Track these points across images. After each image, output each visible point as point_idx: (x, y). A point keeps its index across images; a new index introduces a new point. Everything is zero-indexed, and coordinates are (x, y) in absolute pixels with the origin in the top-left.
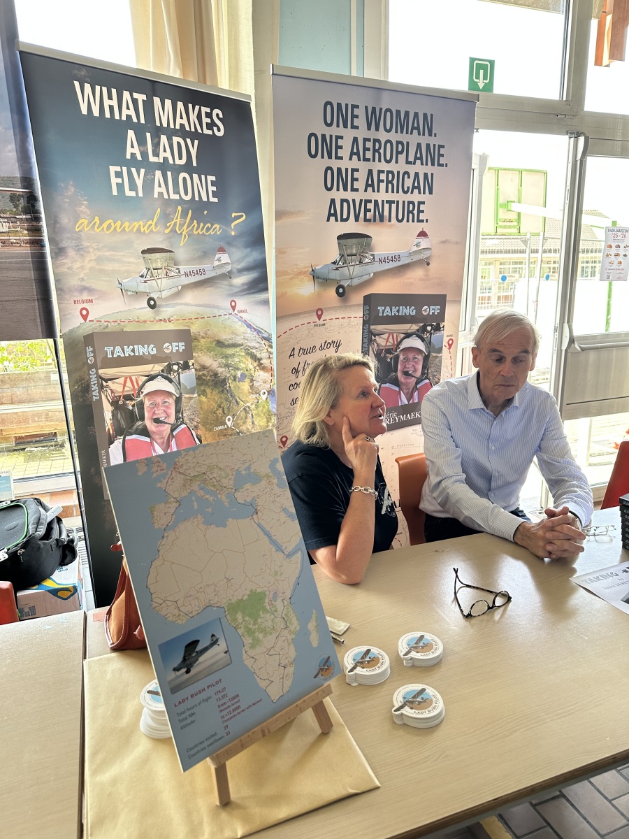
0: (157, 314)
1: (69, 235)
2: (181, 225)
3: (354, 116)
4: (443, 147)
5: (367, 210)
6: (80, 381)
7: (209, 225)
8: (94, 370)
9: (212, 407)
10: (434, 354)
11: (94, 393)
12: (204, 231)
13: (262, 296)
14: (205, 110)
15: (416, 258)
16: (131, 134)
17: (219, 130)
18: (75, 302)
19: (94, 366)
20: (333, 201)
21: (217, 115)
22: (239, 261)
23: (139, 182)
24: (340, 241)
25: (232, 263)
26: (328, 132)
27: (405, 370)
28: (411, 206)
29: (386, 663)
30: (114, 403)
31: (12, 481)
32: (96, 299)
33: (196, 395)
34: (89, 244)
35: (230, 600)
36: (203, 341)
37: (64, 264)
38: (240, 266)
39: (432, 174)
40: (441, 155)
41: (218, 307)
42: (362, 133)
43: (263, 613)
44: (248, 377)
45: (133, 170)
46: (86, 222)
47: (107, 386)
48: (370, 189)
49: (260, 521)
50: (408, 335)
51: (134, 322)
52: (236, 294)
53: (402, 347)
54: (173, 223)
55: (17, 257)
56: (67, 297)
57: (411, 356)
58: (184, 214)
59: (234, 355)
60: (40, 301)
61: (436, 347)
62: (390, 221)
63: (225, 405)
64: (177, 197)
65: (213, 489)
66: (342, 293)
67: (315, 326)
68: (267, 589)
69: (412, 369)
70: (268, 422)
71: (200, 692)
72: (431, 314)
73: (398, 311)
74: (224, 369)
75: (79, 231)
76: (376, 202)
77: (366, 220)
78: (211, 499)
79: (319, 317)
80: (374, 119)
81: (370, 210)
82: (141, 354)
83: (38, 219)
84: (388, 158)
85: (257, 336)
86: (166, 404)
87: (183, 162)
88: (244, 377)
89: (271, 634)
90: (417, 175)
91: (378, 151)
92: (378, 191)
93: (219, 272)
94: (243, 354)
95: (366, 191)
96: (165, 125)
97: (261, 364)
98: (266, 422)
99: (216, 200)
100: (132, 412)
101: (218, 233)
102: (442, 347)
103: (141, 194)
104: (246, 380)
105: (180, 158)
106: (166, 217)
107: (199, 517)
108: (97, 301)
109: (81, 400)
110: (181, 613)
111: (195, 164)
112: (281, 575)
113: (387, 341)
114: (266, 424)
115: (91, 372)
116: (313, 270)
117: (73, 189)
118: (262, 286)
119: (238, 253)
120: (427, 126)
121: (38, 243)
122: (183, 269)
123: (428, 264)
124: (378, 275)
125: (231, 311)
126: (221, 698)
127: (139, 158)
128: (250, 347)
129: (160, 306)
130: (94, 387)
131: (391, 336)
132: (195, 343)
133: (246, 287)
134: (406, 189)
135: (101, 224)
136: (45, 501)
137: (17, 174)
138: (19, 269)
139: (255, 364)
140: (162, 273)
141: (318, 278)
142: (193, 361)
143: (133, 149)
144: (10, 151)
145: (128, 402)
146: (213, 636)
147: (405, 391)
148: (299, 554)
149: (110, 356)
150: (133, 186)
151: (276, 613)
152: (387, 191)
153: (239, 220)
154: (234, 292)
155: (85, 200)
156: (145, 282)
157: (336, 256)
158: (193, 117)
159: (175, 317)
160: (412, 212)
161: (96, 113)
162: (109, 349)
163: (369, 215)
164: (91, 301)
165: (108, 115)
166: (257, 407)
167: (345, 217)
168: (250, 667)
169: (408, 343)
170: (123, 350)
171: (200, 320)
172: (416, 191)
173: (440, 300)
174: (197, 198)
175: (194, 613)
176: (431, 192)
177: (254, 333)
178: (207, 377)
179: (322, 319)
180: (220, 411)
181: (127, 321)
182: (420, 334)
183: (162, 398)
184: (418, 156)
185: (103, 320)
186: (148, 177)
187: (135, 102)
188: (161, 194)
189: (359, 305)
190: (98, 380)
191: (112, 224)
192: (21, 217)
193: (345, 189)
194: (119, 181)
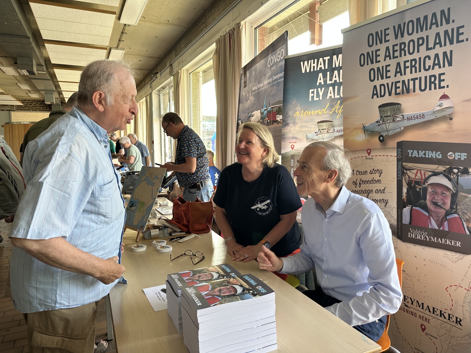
1: (291, 118)
3: (386, 35)
5: (397, 88)
10: (463, 194)
15: (440, 115)
16: (321, 75)
18: (290, 142)
19: (293, 167)
20: (375, 87)
23: (321, 94)
24: (380, 109)
26: (371, 50)
27: (434, 201)
28: (433, 78)
32: (298, 142)
39: (451, 51)
40: (460, 34)
42: (392, 43)
45: (319, 89)
46: (298, 113)
48: (398, 74)
49: (153, 188)
50: (435, 174)
53: (430, 182)
54: (334, 108)
56: (287, 140)
57: (439, 190)
58: (341, 104)
62: (414, 91)
64: (338, 96)
66: (382, 140)
67: (366, 159)
68: (146, 203)
72: (456, 158)
73: (425, 154)
75: (296, 116)
76: (404, 81)
77: (396, 94)
79: (369, 154)
80: (400, 31)
84: (411, 51)
90: (436, 55)
92: (405, 74)
95: (395, 76)
96: (337, 66)
103: (321, 99)
106: (332, 106)
107: (146, 182)
113: (416, 175)
116: (364, 127)
117: (295, 102)
123: (451, 119)
124: (407, 129)
127: (323, 83)
131: (419, 172)
135: (304, 113)
141: (367, 131)
143: (320, 80)
146: (135, 205)
150: (318, 96)
151: (144, 209)
152: (411, 73)
155: (299, 105)
156: (317, 135)
157: (378, 118)
160: (434, 83)
161: (308, 71)
163: (399, 90)
165: (312, 70)
167: (383, 94)
168: (135, 215)
169: (435, 180)
175: (136, 199)
184: (437, 41)
185: (299, 150)
186: (325, 91)
187: (324, 61)
188: (331, 97)
189: (394, 148)
193: (382, 78)
194: (313, 95)
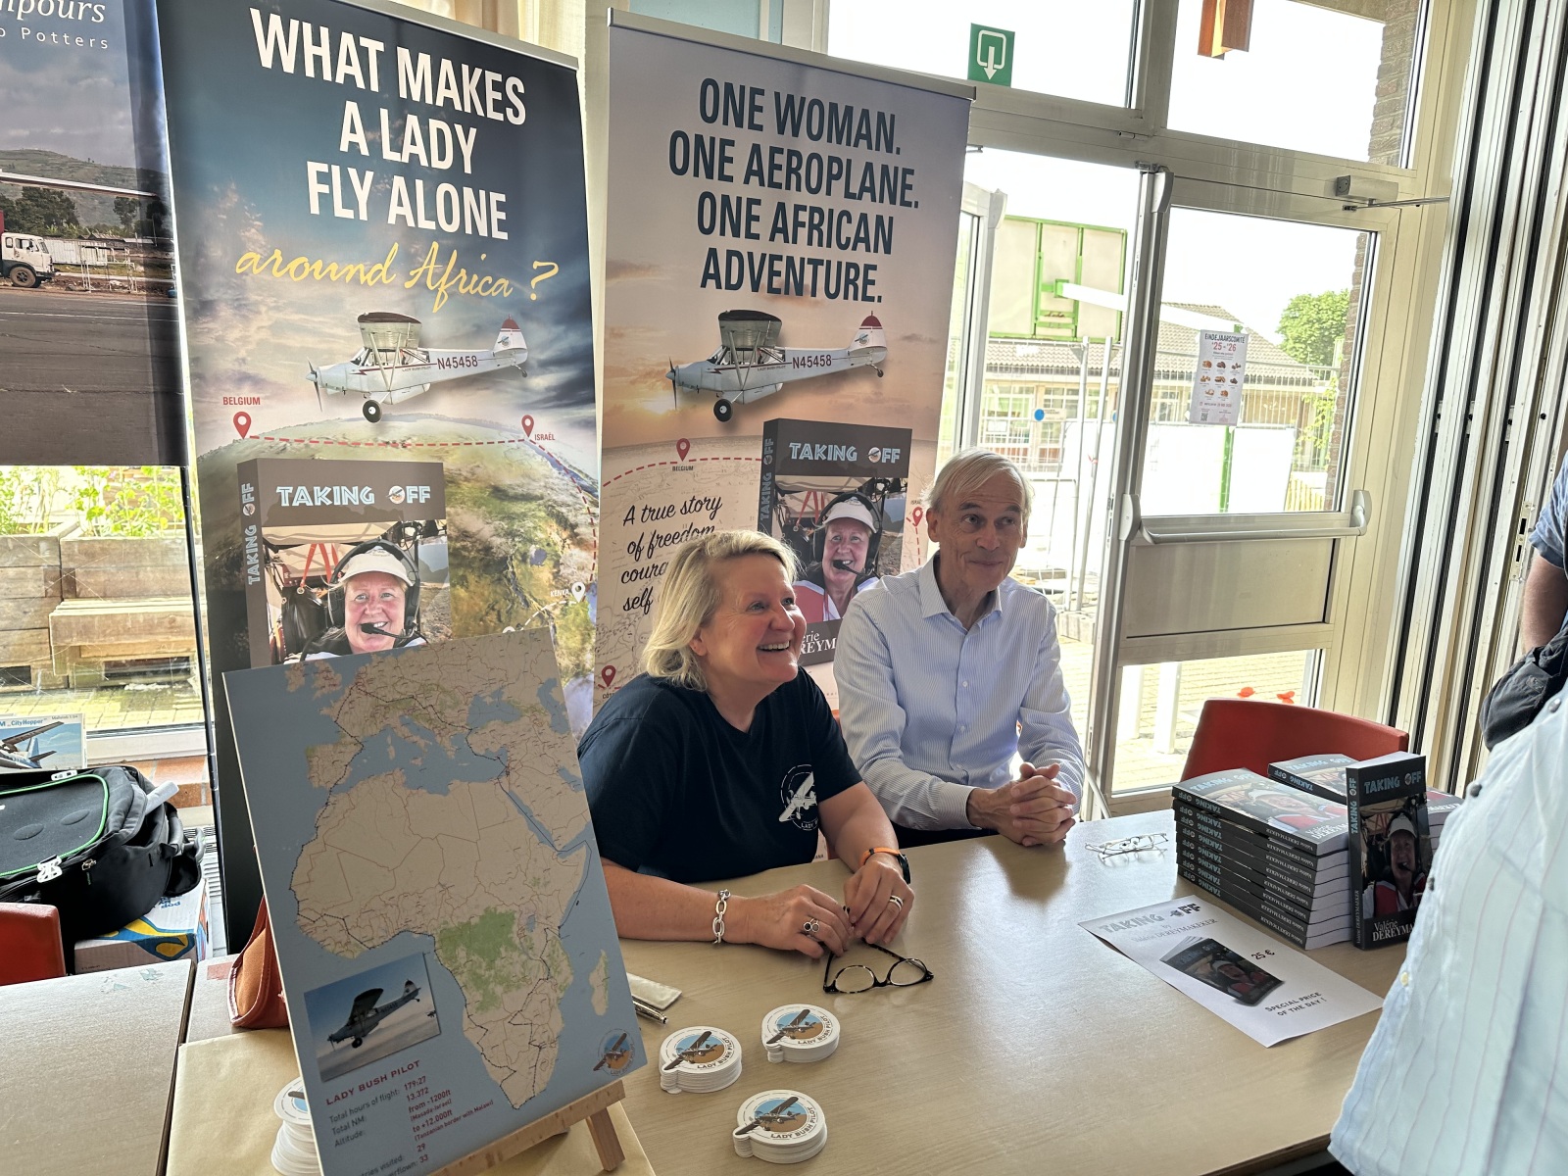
0: (382, 431)
1: (222, 279)
2: (437, 276)
3: (755, 108)
4: (912, 172)
5: (773, 273)
6: (226, 545)
7: (489, 279)
8: (253, 527)
9: (477, 609)
10: (888, 533)
11: (250, 571)
12: (479, 288)
13: (584, 412)
14: (491, 77)
15: (859, 362)
16: (352, 109)
17: (516, 114)
18: (226, 401)
19: (255, 520)
20: (713, 253)
21: (515, 88)
22: (543, 347)
23: (362, 194)
24: (725, 323)
25: (529, 350)
26: (708, 131)
27: (837, 558)
28: (852, 271)
29: (736, 1053)
30: (289, 591)
31: (84, 735)
32: (266, 398)
33: (447, 585)
34: (259, 298)
35: (446, 923)
36: (466, 486)
37: (210, 331)
38: (543, 356)
39: (891, 219)
40: (906, 187)
41: (497, 426)
42: (768, 138)
43: (506, 950)
44: (549, 556)
45: (353, 172)
46: (257, 258)
47: (276, 559)
48: (779, 237)
49: (514, 788)
50: (843, 497)
51: (336, 445)
52: (533, 405)
53: (832, 516)
54: (421, 270)
55: (122, 314)
56: (212, 390)
57: (847, 533)
58: (443, 258)
59: (524, 515)
60: (159, 396)
61: (893, 521)
62: (814, 294)
63: (503, 606)
64: (431, 225)
65: (427, 726)
66: (726, 414)
67: (674, 469)
68: (516, 908)
69: (850, 557)
70: (584, 641)
71: (377, 1081)
72: (884, 461)
73: (826, 453)
74: (503, 540)
75: (242, 274)
76: (790, 260)
77: (771, 290)
78: (422, 743)
79: (683, 454)
80: (790, 114)
81: (778, 274)
82: (345, 503)
83: (166, 247)
84: (814, 185)
85: (571, 483)
86: (390, 598)
87: (447, 164)
88: (541, 555)
89: (518, 987)
90: (864, 217)
91: (796, 171)
92: (795, 241)
93: (504, 364)
94: (543, 514)
95: (772, 239)
96: (416, 97)
97: (577, 535)
98: (580, 642)
99: (504, 236)
100: (321, 609)
101: (506, 295)
102: (903, 521)
103: (363, 216)
104: (546, 562)
105: (442, 157)
106: (409, 260)
107: (398, 773)
108: (267, 402)
109: (224, 581)
110: (352, 940)
111: (468, 170)
112: (545, 885)
113: (805, 504)
114: (580, 646)
115: (247, 532)
116: (673, 371)
117: (235, 198)
118: (584, 393)
119: (542, 333)
120: (885, 134)
121: (165, 291)
122: (436, 353)
123: (881, 374)
124: (791, 387)
125: (523, 435)
126: (416, 1095)
127: (364, 151)
128: (555, 502)
129: (388, 418)
130: (252, 560)
131: (812, 496)
132: (451, 489)
133: (553, 394)
134: (843, 242)
135: (284, 264)
136: (147, 774)
137: (133, 164)
138: (123, 335)
139: (565, 535)
140: (395, 358)
141: (682, 384)
142: (444, 522)
143: (352, 134)
144: (122, 122)
145: (314, 590)
146: (409, 983)
147: (835, 596)
148: (583, 850)
149: (285, 503)
150: (350, 201)
151: (530, 952)
152: (810, 243)
153: (545, 275)
154: (530, 401)
155: (257, 219)
156: (362, 372)
157: (715, 348)
158: (470, 88)
159: (415, 439)
160: (854, 283)
161: (289, 66)
162: (284, 491)
163: (778, 282)
164: (256, 401)
165: (310, 72)
166: (564, 613)
167: (734, 281)
168: (476, 1045)
169: (841, 510)
170: (312, 494)
171: (462, 446)
172: (861, 246)
173: (901, 439)
174: (469, 230)
175: (375, 942)
176: (888, 250)
177: (566, 478)
178: (469, 552)
179: (687, 458)
180: (493, 616)
181: (322, 441)
182: (864, 496)
183: (380, 586)
184: (868, 184)
185: (277, 438)
186: (379, 187)
187: (363, 53)
188: (401, 218)
189: (755, 438)
190: (260, 547)
191: (307, 265)
192: (133, 240)
193: (736, 234)
194: (325, 189)
